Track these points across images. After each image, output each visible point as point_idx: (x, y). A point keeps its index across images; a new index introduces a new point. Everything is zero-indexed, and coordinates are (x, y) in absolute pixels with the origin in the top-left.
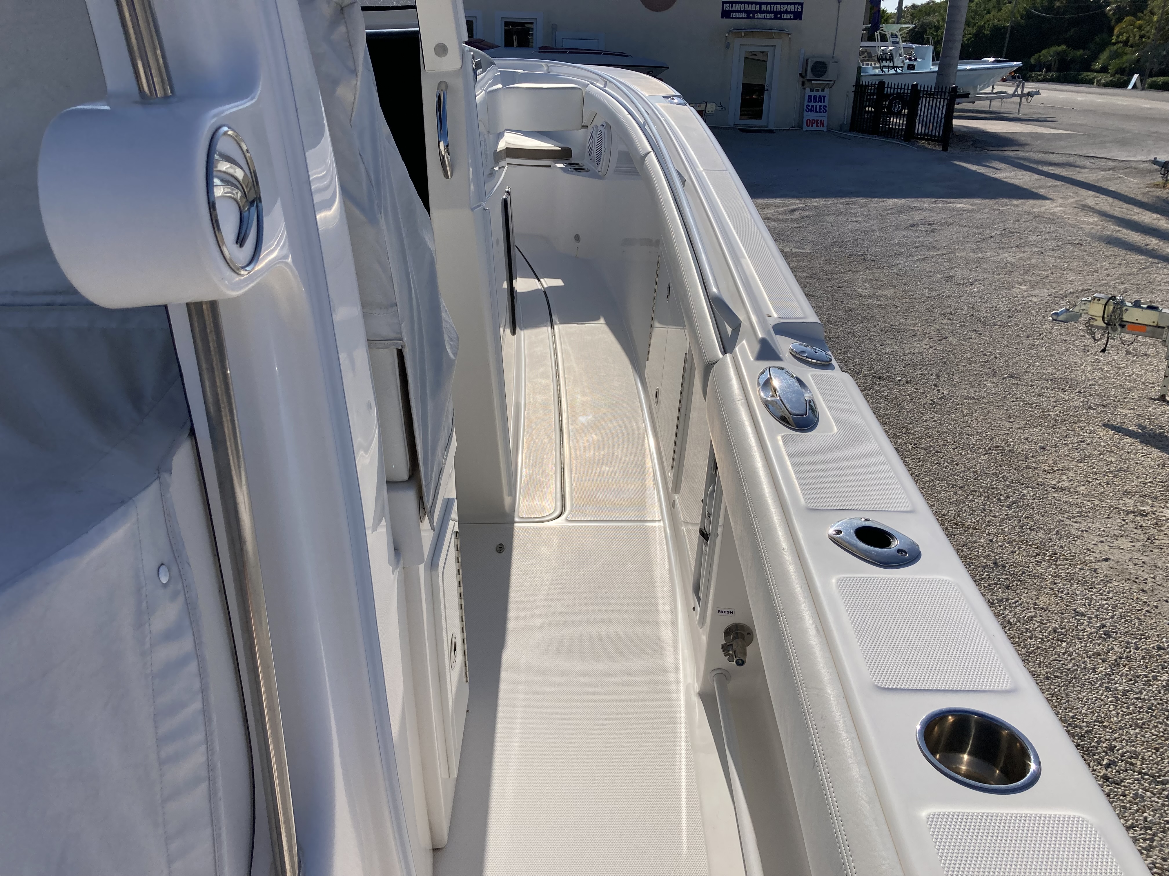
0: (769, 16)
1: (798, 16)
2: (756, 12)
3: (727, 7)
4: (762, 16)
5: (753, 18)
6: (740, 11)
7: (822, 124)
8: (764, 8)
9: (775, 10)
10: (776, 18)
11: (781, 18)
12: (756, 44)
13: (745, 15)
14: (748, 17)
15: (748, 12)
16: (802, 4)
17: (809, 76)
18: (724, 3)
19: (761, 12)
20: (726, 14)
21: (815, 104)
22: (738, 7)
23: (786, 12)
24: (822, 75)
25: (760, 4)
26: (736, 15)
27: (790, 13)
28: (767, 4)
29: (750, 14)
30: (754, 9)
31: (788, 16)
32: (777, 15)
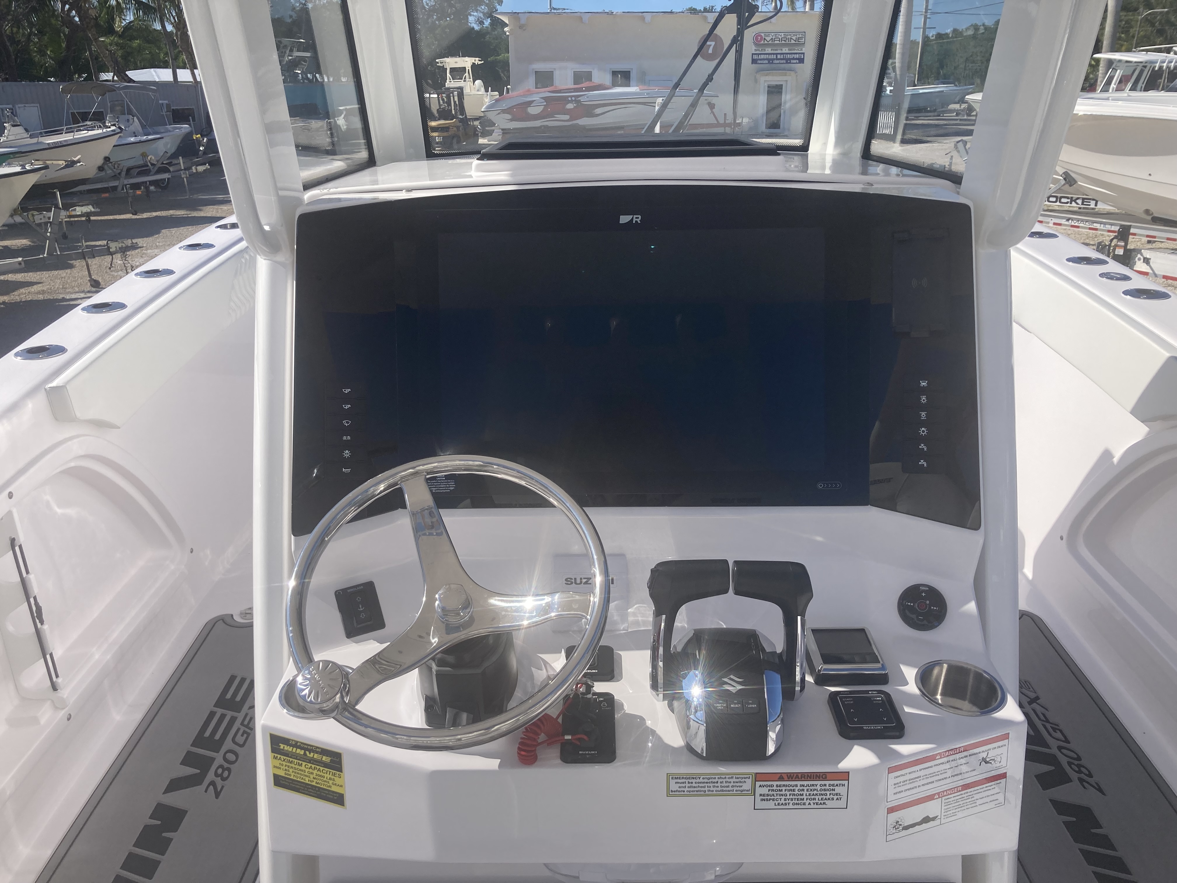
0: (782, 61)
1: (801, 61)
2: (774, 59)
3: (755, 57)
4: (778, 62)
5: (772, 63)
6: (764, 59)
8: (779, 56)
9: (786, 57)
10: (787, 63)
11: (790, 63)
12: (774, 80)
13: (766, 62)
14: (769, 63)
15: (768, 60)
16: (803, 54)
18: (753, 54)
19: (777, 59)
20: (754, 62)
22: (762, 57)
23: (794, 59)
25: (777, 54)
26: (759, 62)
27: (796, 59)
28: (781, 54)
29: (770, 61)
30: (772, 58)
31: (795, 61)
32: (788, 61)
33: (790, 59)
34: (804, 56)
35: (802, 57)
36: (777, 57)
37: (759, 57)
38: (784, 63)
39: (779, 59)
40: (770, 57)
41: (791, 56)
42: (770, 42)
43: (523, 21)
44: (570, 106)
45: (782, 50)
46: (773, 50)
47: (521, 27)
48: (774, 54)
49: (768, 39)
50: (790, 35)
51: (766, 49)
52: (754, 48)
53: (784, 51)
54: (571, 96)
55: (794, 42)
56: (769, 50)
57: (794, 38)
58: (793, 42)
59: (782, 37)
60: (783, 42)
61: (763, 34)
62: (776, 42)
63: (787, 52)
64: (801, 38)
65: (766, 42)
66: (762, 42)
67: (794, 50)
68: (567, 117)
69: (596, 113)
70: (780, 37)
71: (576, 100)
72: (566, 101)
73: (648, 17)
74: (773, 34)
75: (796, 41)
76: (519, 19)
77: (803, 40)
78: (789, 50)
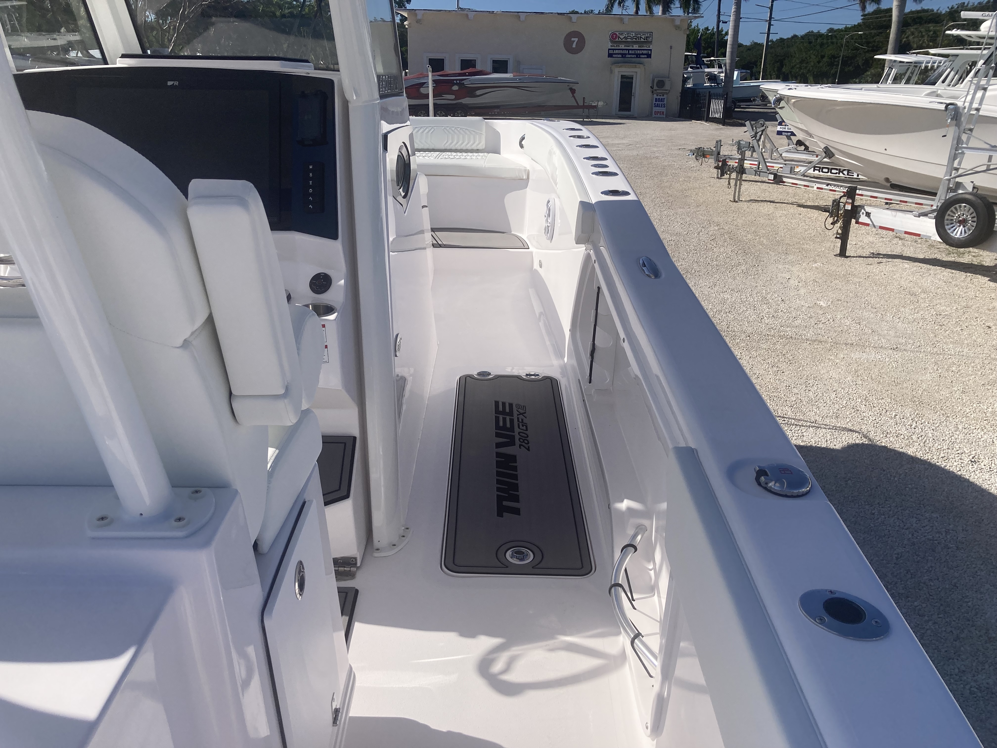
0: (633, 56)
1: (649, 56)
3: (611, 52)
4: (630, 56)
5: (625, 57)
6: (618, 54)
7: (663, 113)
8: (630, 52)
9: (637, 53)
10: (637, 57)
11: (640, 57)
12: (627, 70)
13: (620, 56)
14: (622, 57)
16: (651, 50)
17: (655, 88)
18: (609, 49)
19: (629, 54)
20: (610, 55)
21: (659, 103)
22: (617, 52)
23: (643, 54)
24: (662, 87)
25: (629, 50)
26: (616, 56)
27: (645, 54)
28: (632, 50)
29: (623, 55)
30: (625, 53)
31: (644, 56)
32: (638, 56)
33: (640, 54)
34: (651, 52)
35: (650, 53)
36: (629, 52)
37: (615, 52)
38: (634, 58)
39: (630, 54)
40: (623, 52)
41: (640, 52)
42: (624, 40)
43: (419, 17)
44: (455, 88)
45: (633, 46)
46: (626, 46)
47: (418, 21)
48: (626, 50)
49: (622, 37)
50: (640, 34)
51: (620, 46)
52: (610, 44)
54: (456, 80)
55: (644, 40)
56: (622, 47)
57: (643, 37)
58: (642, 40)
59: (634, 35)
60: (634, 40)
61: (617, 33)
62: (628, 40)
64: (649, 37)
65: (620, 40)
66: (617, 40)
67: (643, 47)
68: (453, 97)
69: (477, 94)
70: (632, 36)
71: (461, 84)
72: (452, 83)
73: (523, 16)
74: (626, 33)
75: (644, 39)
76: (416, 15)
77: (651, 39)
78: (639, 46)
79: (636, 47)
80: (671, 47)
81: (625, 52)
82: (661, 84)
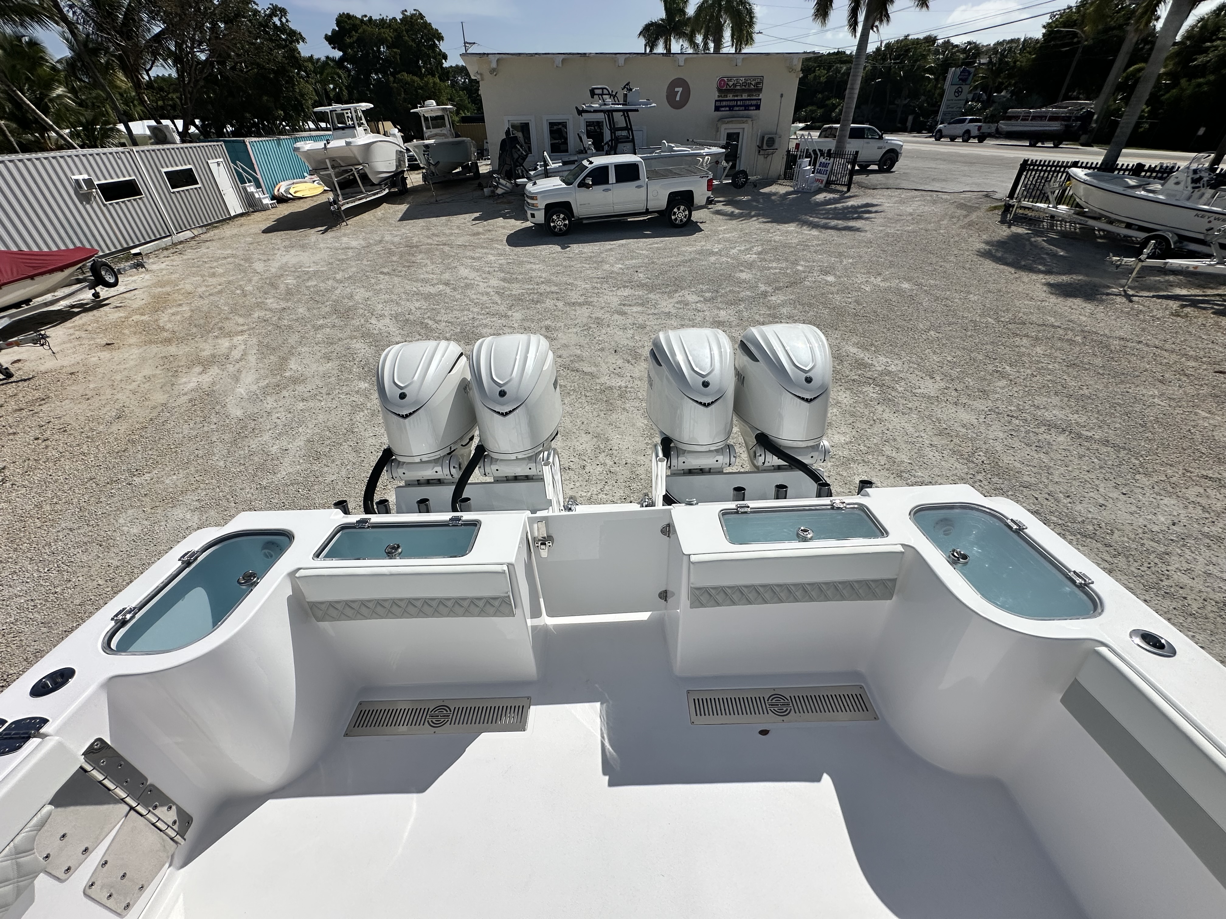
0: (741, 108)
1: (758, 107)
2: (734, 106)
3: (718, 104)
4: (737, 109)
5: (733, 110)
6: (725, 106)
8: (739, 103)
9: (745, 104)
10: (745, 110)
11: (748, 110)
12: (733, 128)
13: (728, 109)
14: (730, 110)
15: (729, 107)
16: (760, 100)
17: (765, 147)
18: (716, 101)
19: (737, 106)
20: (717, 109)
22: (724, 103)
23: (751, 105)
24: (772, 146)
25: (737, 100)
26: (723, 109)
27: (754, 105)
28: (741, 100)
29: (731, 108)
31: (752, 108)
32: (746, 108)
33: (748, 106)
34: (760, 102)
35: (759, 104)
36: (737, 103)
37: (721, 104)
39: (739, 106)
41: (749, 103)
42: (732, 88)
43: (493, 65)
45: (742, 96)
46: (734, 96)
47: (493, 71)
48: (734, 100)
49: (731, 83)
50: (750, 80)
51: (728, 95)
52: (717, 94)
53: (744, 97)
56: (730, 97)
57: (753, 83)
58: (752, 87)
59: (743, 81)
60: (743, 87)
61: (726, 79)
62: (737, 88)
63: (746, 98)
64: (759, 83)
65: (728, 87)
66: (725, 88)
67: (753, 95)
70: (741, 83)
73: (621, 59)
74: (735, 79)
75: (754, 86)
76: (489, 62)
77: (761, 85)
78: (749, 96)
79: (745, 96)
80: (782, 96)
81: (731, 103)
82: (771, 142)
